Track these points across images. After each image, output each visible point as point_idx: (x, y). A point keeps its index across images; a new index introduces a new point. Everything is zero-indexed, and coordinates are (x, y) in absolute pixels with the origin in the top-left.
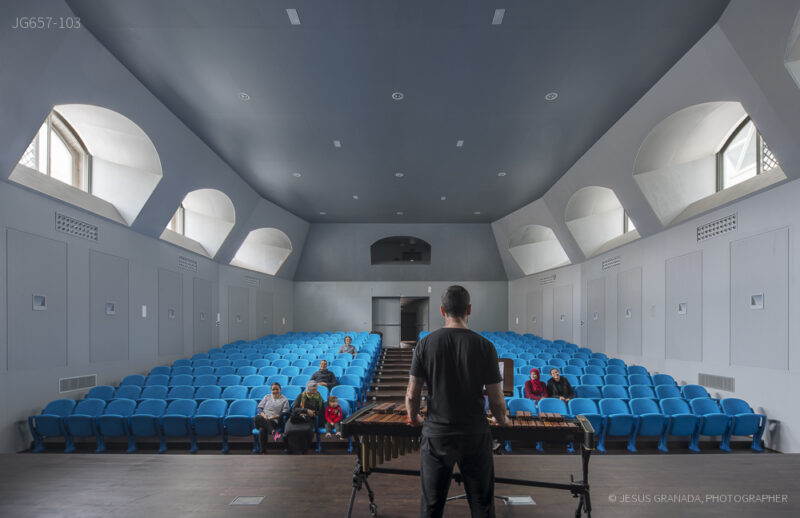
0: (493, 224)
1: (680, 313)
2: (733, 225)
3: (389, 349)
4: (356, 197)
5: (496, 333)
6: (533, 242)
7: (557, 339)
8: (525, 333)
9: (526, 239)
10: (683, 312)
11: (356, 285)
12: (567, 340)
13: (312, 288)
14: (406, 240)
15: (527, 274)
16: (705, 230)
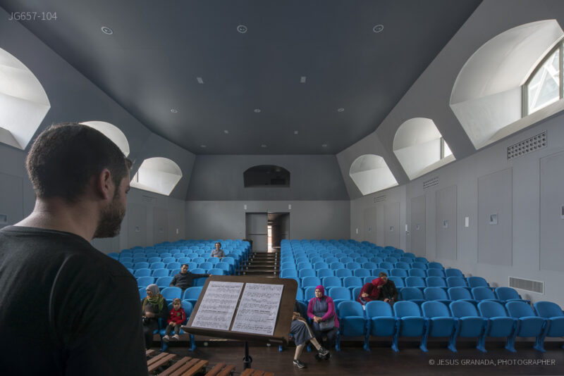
0: (338, 155)
1: (491, 223)
2: (543, 142)
3: (257, 253)
4: (226, 132)
5: (340, 241)
6: (369, 169)
7: (386, 245)
8: (363, 240)
9: (363, 168)
10: (495, 222)
11: (233, 203)
12: (395, 246)
13: (200, 206)
14: (272, 168)
15: (364, 194)
16: (515, 148)
